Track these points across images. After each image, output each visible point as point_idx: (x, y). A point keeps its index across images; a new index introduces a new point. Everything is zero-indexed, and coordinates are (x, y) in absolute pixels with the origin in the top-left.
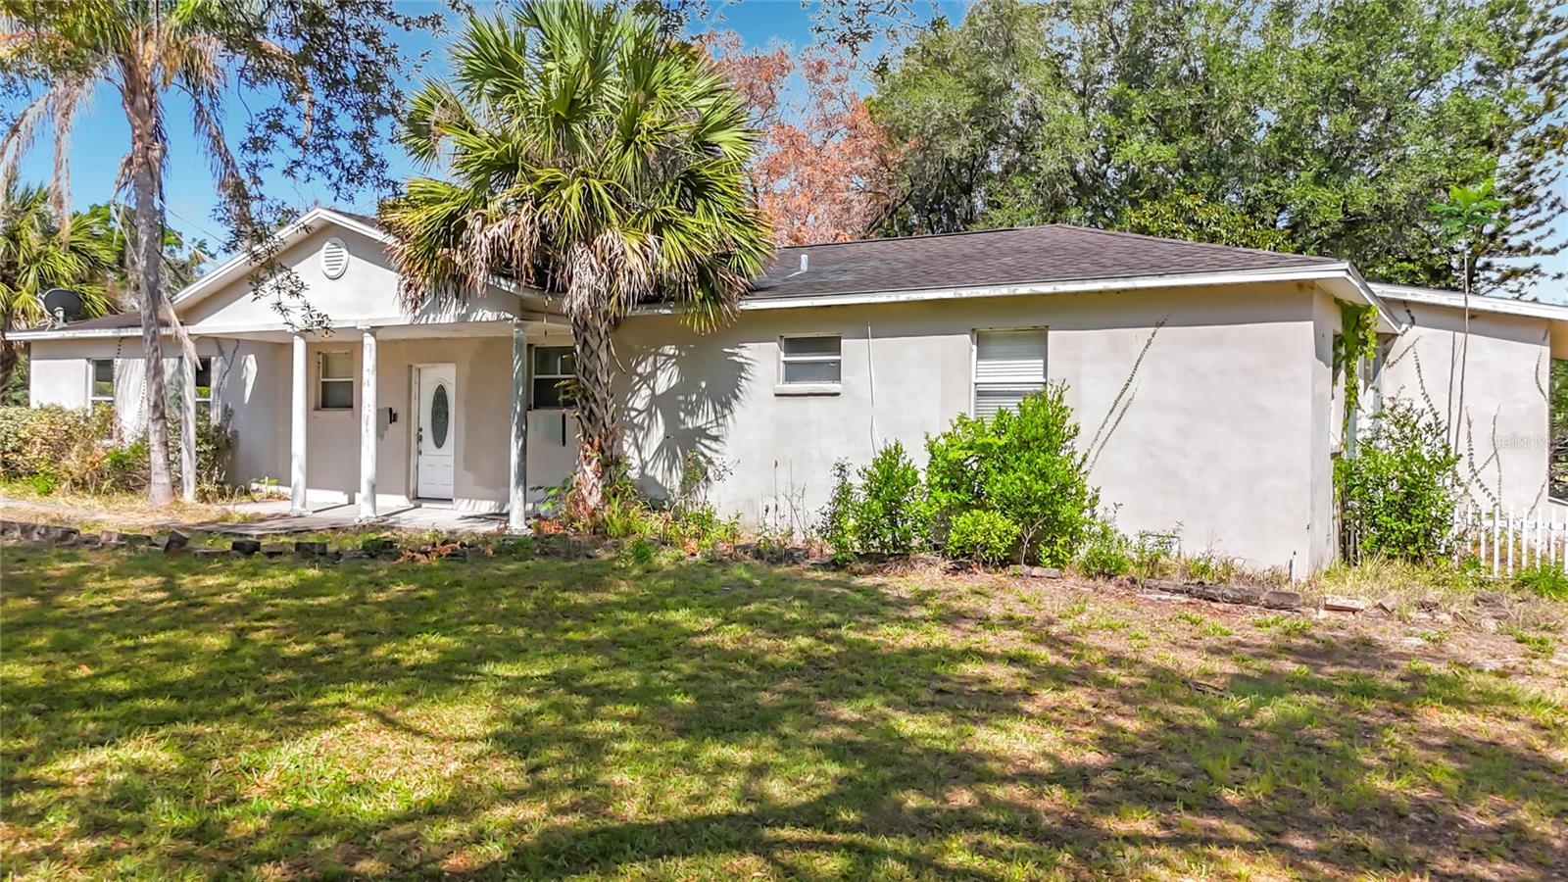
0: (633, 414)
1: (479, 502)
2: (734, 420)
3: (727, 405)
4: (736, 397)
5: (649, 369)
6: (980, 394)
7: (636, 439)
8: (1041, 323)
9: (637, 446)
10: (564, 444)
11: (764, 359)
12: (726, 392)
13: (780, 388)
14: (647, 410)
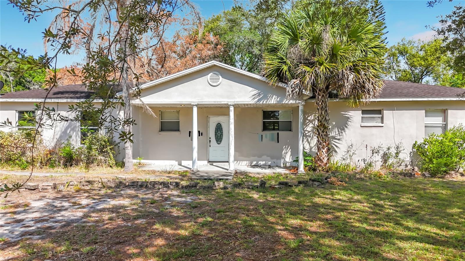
0: (306, 132)
1: (241, 162)
2: (346, 134)
3: (344, 129)
4: (346, 127)
5: (312, 118)
6: (426, 127)
7: (307, 140)
8: (445, 108)
9: (308, 142)
10: (278, 142)
11: (356, 116)
12: (343, 125)
13: (363, 124)
14: (312, 131)
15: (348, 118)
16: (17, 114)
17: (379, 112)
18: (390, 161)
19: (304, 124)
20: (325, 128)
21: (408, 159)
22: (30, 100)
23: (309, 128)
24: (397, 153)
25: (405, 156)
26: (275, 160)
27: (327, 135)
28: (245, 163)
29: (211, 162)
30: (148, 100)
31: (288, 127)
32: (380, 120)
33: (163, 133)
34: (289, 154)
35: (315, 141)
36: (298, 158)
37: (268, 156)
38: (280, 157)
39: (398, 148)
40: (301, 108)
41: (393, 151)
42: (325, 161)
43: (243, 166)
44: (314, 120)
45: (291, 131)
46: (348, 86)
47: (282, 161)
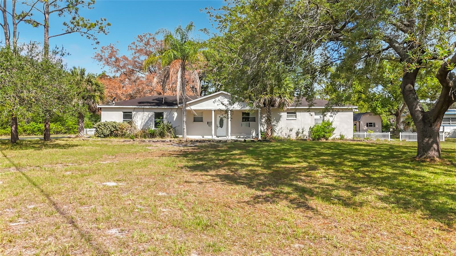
2: (280, 123)
4: (280, 120)
6: (315, 120)
8: (324, 111)
10: (249, 127)
11: (284, 115)
12: (278, 120)
13: (287, 119)
14: (265, 122)
15: (281, 116)
16: (123, 113)
17: (295, 113)
18: (299, 135)
19: (261, 119)
20: (270, 120)
21: (307, 134)
22: (131, 107)
23: (263, 121)
24: (303, 132)
25: (306, 133)
26: (248, 135)
27: (271, 123)
28: (234, 136)
29: (218, 137)
30: (193, 107)
31: (254, 120)
32: (295, 117)
33: (194, 123)
34: (255, 132)
35: (265, 127)
36: (258, 133)
37: (245, 133)
38: (251, 134)
39: (303, 129)
40: (259, 111)
41: (301, 131)
42: (270, 134)
43: (234, 138)
44: (265, 117)
45: (255, 121)
46: (277, 104)
47: (251, 135)
